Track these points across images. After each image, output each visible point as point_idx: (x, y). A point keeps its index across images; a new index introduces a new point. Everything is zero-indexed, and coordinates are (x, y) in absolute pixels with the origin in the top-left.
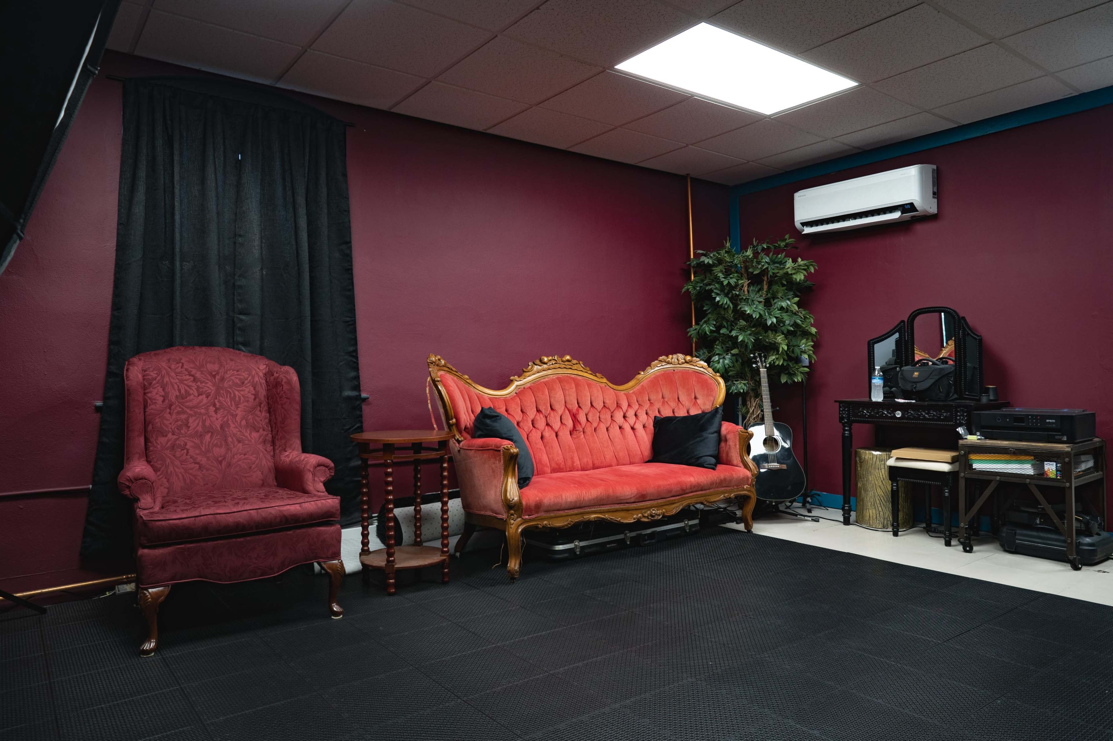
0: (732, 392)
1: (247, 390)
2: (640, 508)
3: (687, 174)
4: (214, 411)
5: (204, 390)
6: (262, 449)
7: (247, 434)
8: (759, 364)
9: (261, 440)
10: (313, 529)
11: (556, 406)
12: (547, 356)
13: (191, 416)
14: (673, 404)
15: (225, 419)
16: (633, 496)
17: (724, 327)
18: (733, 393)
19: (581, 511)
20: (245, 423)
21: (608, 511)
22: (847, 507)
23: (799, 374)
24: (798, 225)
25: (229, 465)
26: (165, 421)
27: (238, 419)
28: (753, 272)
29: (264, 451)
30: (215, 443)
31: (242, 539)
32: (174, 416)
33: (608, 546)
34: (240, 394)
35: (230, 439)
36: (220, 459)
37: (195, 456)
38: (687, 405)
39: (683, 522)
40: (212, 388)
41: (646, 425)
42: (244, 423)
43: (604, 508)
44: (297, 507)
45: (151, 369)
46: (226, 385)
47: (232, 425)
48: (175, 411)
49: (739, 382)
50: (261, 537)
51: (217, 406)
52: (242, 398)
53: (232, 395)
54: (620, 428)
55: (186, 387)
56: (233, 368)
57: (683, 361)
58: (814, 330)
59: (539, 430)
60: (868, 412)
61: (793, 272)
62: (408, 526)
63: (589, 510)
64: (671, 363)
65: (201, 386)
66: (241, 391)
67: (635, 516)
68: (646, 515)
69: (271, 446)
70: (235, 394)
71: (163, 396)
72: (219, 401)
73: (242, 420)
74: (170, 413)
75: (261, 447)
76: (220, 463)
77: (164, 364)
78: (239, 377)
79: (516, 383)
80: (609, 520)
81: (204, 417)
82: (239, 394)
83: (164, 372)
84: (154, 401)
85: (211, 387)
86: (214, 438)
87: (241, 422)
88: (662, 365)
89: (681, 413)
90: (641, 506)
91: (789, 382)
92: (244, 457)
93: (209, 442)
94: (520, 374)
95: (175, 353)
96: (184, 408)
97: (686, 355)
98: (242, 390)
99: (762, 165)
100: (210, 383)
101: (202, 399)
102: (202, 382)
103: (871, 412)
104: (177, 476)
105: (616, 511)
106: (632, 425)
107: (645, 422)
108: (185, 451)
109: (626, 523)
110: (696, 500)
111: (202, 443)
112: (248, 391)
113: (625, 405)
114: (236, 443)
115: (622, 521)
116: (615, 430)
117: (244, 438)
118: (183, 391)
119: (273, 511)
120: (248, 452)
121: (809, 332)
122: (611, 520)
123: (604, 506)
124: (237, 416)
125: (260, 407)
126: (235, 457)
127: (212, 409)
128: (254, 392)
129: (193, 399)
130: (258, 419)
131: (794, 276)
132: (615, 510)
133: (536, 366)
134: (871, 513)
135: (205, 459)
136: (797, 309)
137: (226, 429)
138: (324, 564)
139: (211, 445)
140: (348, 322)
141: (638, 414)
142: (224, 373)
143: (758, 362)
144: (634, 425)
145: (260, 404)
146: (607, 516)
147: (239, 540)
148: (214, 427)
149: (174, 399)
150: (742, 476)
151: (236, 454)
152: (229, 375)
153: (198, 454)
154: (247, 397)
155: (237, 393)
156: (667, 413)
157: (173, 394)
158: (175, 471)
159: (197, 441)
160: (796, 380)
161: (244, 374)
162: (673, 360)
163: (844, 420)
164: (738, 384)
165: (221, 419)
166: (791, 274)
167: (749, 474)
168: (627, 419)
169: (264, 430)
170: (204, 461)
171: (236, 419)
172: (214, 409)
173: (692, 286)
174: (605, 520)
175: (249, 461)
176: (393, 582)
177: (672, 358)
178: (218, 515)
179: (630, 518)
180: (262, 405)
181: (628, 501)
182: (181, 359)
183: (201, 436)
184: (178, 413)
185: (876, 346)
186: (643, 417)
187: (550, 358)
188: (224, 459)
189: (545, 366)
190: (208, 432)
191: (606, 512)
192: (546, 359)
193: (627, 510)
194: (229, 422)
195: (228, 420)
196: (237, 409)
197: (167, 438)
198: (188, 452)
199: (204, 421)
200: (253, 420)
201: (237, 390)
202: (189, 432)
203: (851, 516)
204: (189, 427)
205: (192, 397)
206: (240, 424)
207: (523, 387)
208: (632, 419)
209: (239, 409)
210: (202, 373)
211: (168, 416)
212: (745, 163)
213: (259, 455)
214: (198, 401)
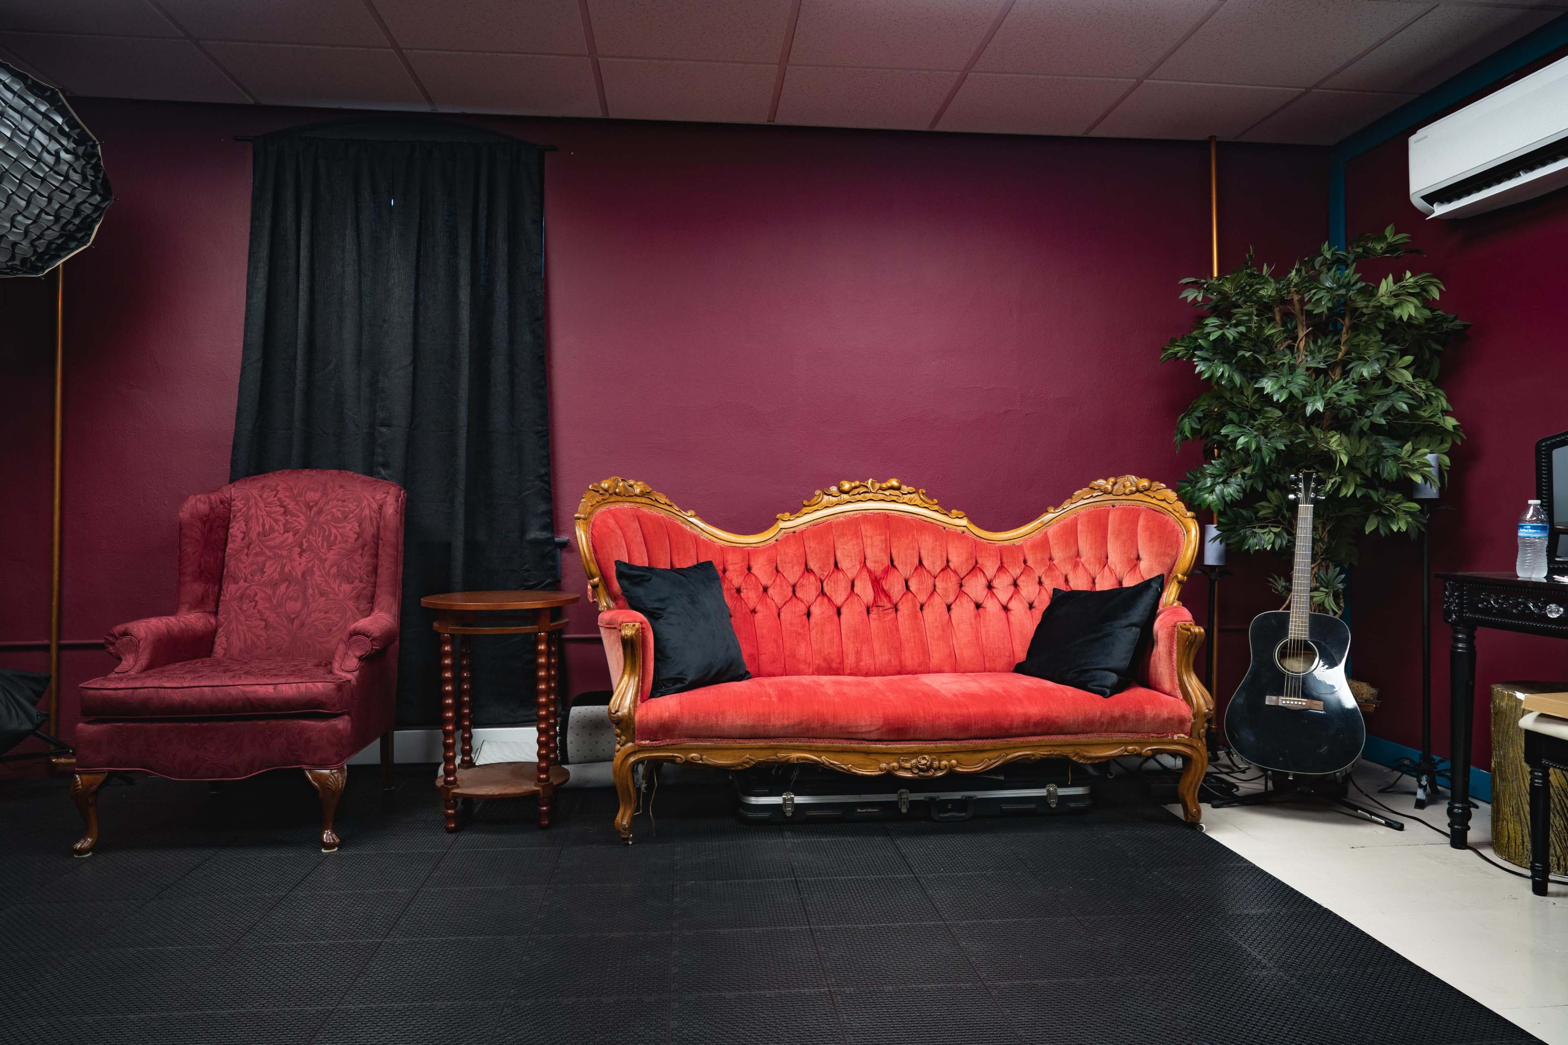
0: (1249, 548)
1: (350, 526)
2: (894, 751)
3: (1211, 137)
4: (299, 554)
5: (293, 525)
6: (352, 607)
7: (335, 586)
8: (1301, 495)
9: (353, 594)
10: (296, 721)
11: (844, 564)
12: (851, 480)
13: (270, 558)
14: (1093, 569)
15: (310, 565)
16: (873, 728)
17: (1231, 422)
18: (1252, 551)
19: (773, 743)
20: (336, 571)
21: (827, 751)
22: (1459, 808)
23: (1401, 515)
24: (1417, 201)
25: (302, 625)
26: (240, 564)
27: (327, 564)
28: (1313, 311)
29: (355, 610)
30: (291, 595)
31: (197, 725)
32: (250, 559)
33: (859, 810)
34: (338, 531)
35: (310, 591)
36: (293, 616)
37: (263, 611)
38: (1118, 570)
39: (1044, 787)
40: (304, 523)
41: (1035, 604)
42: (334, 570)
43: (820, 744)
44: (271, 689)
45: (239, 498)
46: (322, 519)
47: (317, 573)
48: (254, 552)
49: (1267, 530)
50: (222, 724)
51: (304, 547)
52: (339, 537)
53: (327, 533)
54: (978, 606)
55: (272, 522)
56: (339, 497)
57: (1134, 489)
58: (1450, 422)
59: (802, 601)
60: (1496, 602)
61: (1393, 302)
62: (578, 735)
63: (788, 743)
64: (1111, 493)
65: (290, 520)
66: (340, 528)
67: (883, 765)
68: (908, 765)
69: (368, 603)
70: (330, 531)
71: (244, 533)
72: (308, 541)
73: (332, 566)
74: (247, 554)
75: (351, 604)
76: (292, 621)
77: (255, 493)
78: (342, 509)
79: (782, 525)
80: (827, 766)
81: (284, 561)
82: (336, 532)
83: (252, 501)
84: (234, 538)
85: (302, 522)
86: (291, 589)
87: (330, 569)
88: (1092, 496)
89: (1104, 584)
90: (897, 749)
91: (1382, 532)
92: (323, 616)
93: (284, 594)
94: (795, 510)
95: (273, 480)
96: (264, 548)
97: (1141, 477)
98: (343, 527)
99: (1335, 89)
100: (303, 517)
101: (287, 538)
102: (293, 515)
103: (1503, 604)
104: (238, 634)
105: (843, 751)
106: (1004, 602)
107: (1032, 598)
108: (253, 603)
109: (863, 775)
110: (1050, 751)
111: (274, 593)
112: (350, 528)
113: (990, 568)
114: (317, 597)
115: (854, 771)
116: (963, 611)
117: (329, 590)
118: (267, 527)
119: (233, 691)
120: (331, 609)
121: (1442, 427)
122: (831, 766)
123: (818, 741)
124: (326, 560)
125: (363, 550)
126: (312, 615)
127: (297, 550)
128: (358, 530)
129: (277, 537)
130: (355, 566)
131: (1397, 312)
132: (840, 750)
133: (826, 497)
134: (1512, 832)
135: (275, 615)
136: (1410, 379)
137: (308, 578)
138: (309, 773)
139: (285, 597)
140: (539, 432)
141: (1019, 582)
142: (324, 505)
143: (1299, 490)
144: (1008, 602)
145: (364, 546)
146: (824, 758)
147: (193, 725)
148: (294, 573)
149: (256, 536)
150: (1165, 714)
151: (315, 612)
152: (330, 507)
153: (266, 608)
154: (347, 537)
155: (334, 530)
156: (1079, 583)
157: (256, 529)
158: (237, 628)
159: (269, 591)
160: (1395, 529)
161: (350, 505)
162: (1116, 487)
163: (1451, 617)
164: (1264, 533)
165: (304, 564)
166: (1391, 309)
167: (1185, 710)
168: (995, 591)
169: (361, 581)
170: (272, 618)
171: (324, 564)
172: (299, 550)
173: (1184, 347)
174: (821, 765)
175: (329, 621)
176: (451, 813)
177: (1115, 484)
178: (163, 690)
179: (873, 767)
180: (366, 548)
181: (864, 736)
182: (278, 485)
183: (275, 585)
184: (257, 554)
185: (1557, 453)
186: (1028, 589)
187: (857, 483)
188: (297, 617)
189: (845, 497)
190: (287, 580)
191: (822, 751)
192: (846, 486)
193: (867, 753)
194: (315, 569)
195: (313, 566)
196: (329, 552)
197: (238, 586)
198: (256, 605)
199: (283, 566)
200: (348, 567)
201: (336, 527)
202: (263, 579)
203: (1469, 828)
204: (265, 572)
205: (276, 534)
206: (329, 572)
207: (792, 530)
208: (1003, 592)
209: (331, 551)
210: (297, 503)
211: (244, 557)
212: (1303, 94)
213: (346, 614)
214: (282, 539)
